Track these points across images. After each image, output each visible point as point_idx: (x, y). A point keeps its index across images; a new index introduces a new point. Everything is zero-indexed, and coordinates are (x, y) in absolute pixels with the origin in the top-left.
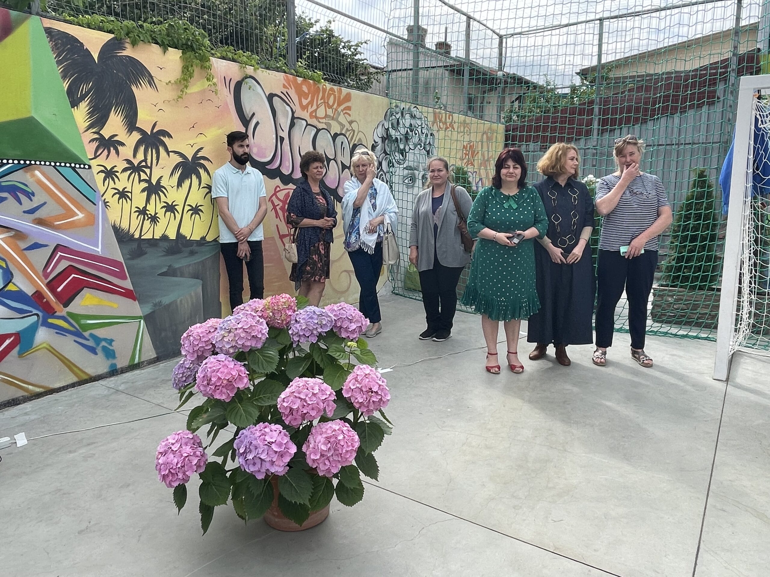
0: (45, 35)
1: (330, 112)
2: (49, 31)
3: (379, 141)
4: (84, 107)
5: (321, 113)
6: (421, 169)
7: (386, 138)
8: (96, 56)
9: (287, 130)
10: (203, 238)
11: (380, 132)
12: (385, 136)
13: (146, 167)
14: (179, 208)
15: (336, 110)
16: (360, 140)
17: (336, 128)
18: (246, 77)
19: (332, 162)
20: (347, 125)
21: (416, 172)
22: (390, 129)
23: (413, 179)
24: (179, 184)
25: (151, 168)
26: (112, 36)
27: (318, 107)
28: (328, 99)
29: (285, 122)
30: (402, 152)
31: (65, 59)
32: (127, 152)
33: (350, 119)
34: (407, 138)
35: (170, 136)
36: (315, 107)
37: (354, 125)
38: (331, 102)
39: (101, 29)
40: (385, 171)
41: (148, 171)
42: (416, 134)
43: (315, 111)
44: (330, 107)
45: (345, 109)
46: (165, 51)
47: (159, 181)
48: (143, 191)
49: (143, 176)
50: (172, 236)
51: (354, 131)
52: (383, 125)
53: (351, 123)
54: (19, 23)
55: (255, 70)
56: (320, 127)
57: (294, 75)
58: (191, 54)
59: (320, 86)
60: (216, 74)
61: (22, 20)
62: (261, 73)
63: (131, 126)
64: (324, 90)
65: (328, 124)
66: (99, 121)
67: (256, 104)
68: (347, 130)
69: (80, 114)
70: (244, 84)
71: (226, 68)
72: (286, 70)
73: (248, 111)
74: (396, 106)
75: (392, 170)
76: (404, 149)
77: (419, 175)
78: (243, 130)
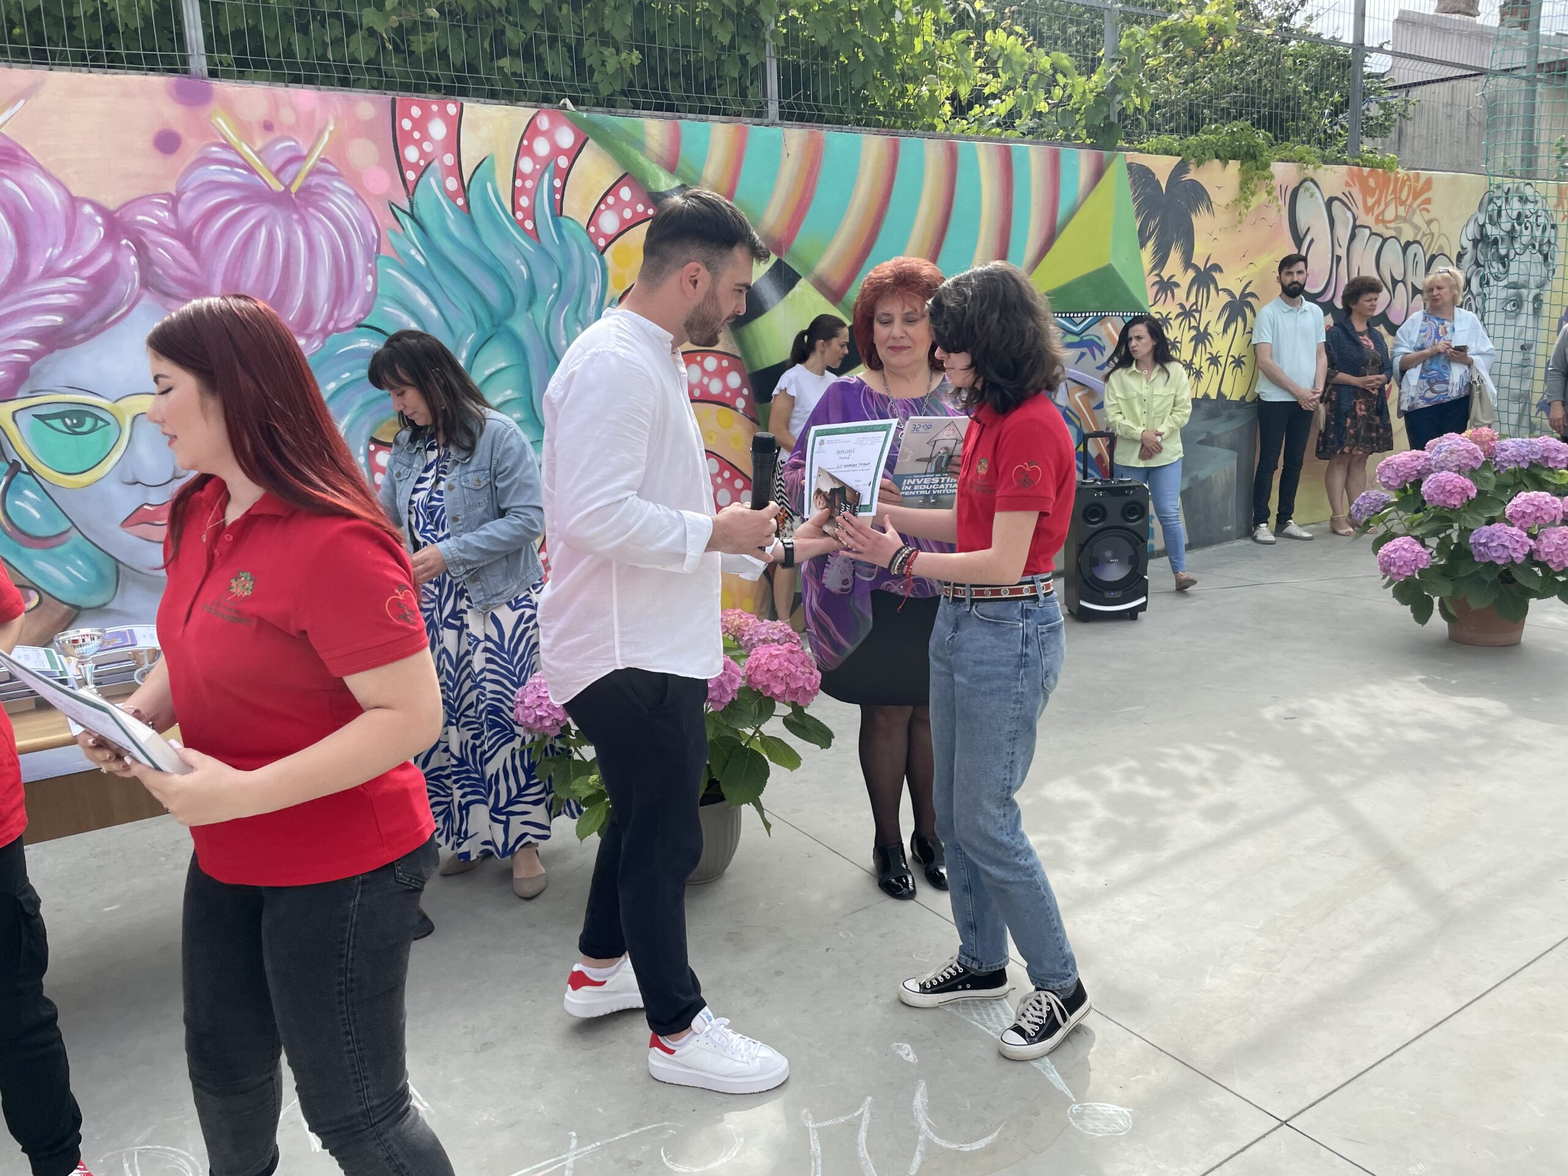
0: (1127, 172)
1: (1402, 211)
2: (1130, 166)
3: (1469, 245)
4: (1150, 245)
5: (1390, 214)
6: (1532, 285)
7: (1482, 240)
8: (1164, 186)
9: (1345, 245)
10: (1243, 398)
11: (1472, 231)
12: (1478, 237)
13: (1196, 311)
14: (1222, 360)
15: (1410, 206)
16: (1441, 247)
17: (1408, 235)
18: (1305, 180)
19: (1401, 285)
20: (1424, 228)
21: (1524, 291)
22: (1488, 227)
23: (1518, 303)
24: (1225, 330)
25: (1200, 312)
26: (1180, 158)
27: (1387, 206)
28: (1401, 191)
29: (1343, 234)
30: (1503, 260)
31: (1140, 195)
32: (1180, 293)
33: (1428, 216)
34: (1512, 235)
35: (1221, 271)
36: (1382, 206)
37: (1434, 226)
38: (1404, 197)
39: (1167, 152)
41: (1197, 315)
42: (1526, 228)
43: (1383, 212)
44: (1403, 203)
45: (1422, 203)
46: (1225, 164)
47: (1206, 328)
48: (1191, 340)
49: (1194, 323)
50: (1213, 396)
51: (1432, 235)
52: (1476, 220)
53: (1429, 223)
54: (1109, 164)
55: (1315, 169)
56: (1387, 236)
57: (1358, 165)
58: (1251, 163)
59: (1392, 175)
60: (1276, 183)
61: (1111, 159)
62: (1321, 171)
63: (1188, 263)
64: (1397, 179)
65: (1399, 230)
66: (1161, 261)
67: (1312, 215)
68: (1424, 235)
69: (1147, 256)
70: (1301, 190)
71: (1283, 172)
72: (1349, 160)
73: (1302, 228)
74: (1498, 187)
75: (1486, 290)
76: (1507, 256)
77: (1528, 294)
78: (1296, 252)
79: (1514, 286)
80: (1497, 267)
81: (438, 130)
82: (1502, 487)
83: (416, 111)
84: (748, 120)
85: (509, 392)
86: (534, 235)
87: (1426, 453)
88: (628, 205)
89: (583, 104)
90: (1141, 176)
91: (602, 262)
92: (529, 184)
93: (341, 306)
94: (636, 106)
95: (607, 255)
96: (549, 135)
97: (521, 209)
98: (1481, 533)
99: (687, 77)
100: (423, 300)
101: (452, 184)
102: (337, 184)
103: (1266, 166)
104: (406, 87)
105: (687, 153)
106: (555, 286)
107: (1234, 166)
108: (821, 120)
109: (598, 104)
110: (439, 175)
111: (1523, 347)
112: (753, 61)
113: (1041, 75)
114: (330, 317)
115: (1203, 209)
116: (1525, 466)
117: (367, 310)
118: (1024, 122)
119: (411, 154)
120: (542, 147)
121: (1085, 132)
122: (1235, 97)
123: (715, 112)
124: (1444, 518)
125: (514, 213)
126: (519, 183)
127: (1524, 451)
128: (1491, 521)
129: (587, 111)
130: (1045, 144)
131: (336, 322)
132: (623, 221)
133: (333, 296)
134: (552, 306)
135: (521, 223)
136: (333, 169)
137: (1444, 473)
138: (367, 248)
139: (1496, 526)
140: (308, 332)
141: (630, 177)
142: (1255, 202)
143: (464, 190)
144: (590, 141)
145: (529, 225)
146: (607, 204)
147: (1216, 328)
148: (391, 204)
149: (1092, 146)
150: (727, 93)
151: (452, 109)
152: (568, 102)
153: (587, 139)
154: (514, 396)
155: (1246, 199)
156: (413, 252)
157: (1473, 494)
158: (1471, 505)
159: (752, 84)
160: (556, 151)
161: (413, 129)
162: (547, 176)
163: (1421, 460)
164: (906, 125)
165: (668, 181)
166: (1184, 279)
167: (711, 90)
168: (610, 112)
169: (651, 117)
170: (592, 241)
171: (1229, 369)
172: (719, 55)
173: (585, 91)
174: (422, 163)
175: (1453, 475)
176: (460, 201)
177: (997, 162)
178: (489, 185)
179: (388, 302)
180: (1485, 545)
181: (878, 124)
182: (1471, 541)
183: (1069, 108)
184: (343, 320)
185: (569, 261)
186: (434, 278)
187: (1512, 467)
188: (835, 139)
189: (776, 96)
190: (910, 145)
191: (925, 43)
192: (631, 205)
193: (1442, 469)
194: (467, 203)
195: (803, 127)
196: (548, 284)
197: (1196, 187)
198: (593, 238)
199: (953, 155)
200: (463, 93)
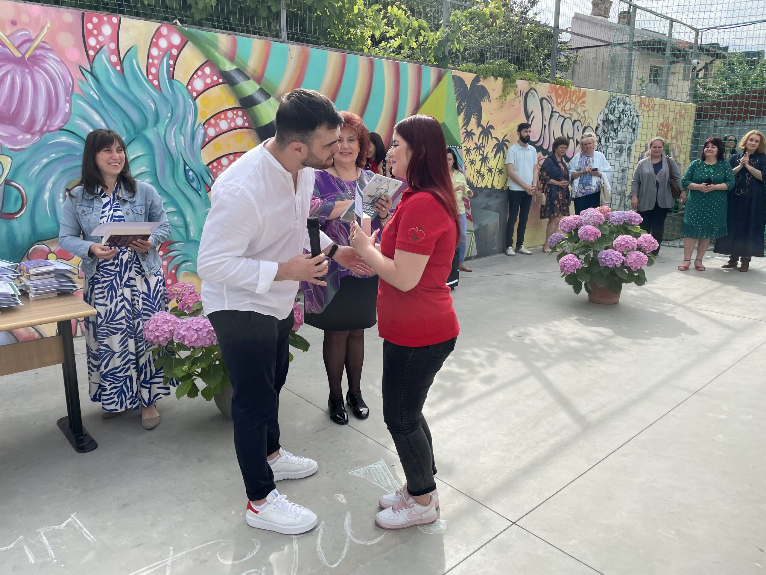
0: (452, 79)
1: (573, 106)
2: (454, 77)
3: (601, 123)
4: (462, 114)
5: (567, 107)
6: (628, 142)
7: (607, 121)
8: (469, 87)
9: (548, 120)
10: (502, 188)
11: (603, 117)
12: (605, 120)
13: (482, 147)
14: (493, 170)
15: (576, 104)
16: (589, 123)
17: (575, 117)
18: (531, 89)
19: (571, 139)
20: (582, 114)
21: (624, 145)
22: (609, 115)
23: (621, 150)
24: (495, 157)
25: (484, 147)
26: (476, 75)
27: (566, 103)
28: (573, 97)
29: (547, 115)
30: (616, 131)
31: (458, 91)
32: (475, 138)
33: (584, 109)
34: (619, 119)
35: (494, 129)
36: (564, 103)
37: (586, 114)
38: (574, 100)
39: (470, 71)
40: (603, 145)
41: (483, 149)
42: (626, 116)
43: (564, 106)
44: (573, 102)
45: (582, 103)
46: (496, 79)
47: (487, 155)
48: (480, 160)
49: (481, 152)
50: (489, 187)
51: (585, 117)
52: (604, 112)
53: (584, 112)
54: (444, 75)
55: (536, 84)
56: (566, 117)
57: (554, 83)
58: (508, 79)
59: (569, 89)
60: (518, 89)
61: (445, 73)
62: (538, 85)
63: (479, 124)
64: (571, 91)
65: (571, 114)
66: (467, 122)
67: (534, 105)
68: (582, 117)
69: (461, 119)
70: (530, 94)
71: (522, 85)
72: (551, 81)
73: (529, 110)
74: (614, 97)
75: (608, 144)
76: (617, 129)
77: (625, 147)
78: (526, 122)
79: (619, 142)
80: (612, 134)
81: (107, 30)
82: (612, 233)
83: (95, 20)
84: (272, 39)
85: (144, 168)
86: (158, 88)
87: (580, 216)
88: (208, 76)
89: (186, 23)
90: (459, 82)
91: (195, 104)
92: (156, 62)
93: (51, 118)
94: (214, 27)
95: (197, 101)
96: (167, 37)
97: (151, 74)
98: (603, 253)
99: (240, 14)
100: (97, 118)
101: (114, 59)
102: (50, 55)
103: (514, 81)
104: (90, 7)
105: (240, 52)
106: (169, 115)
107: (500, 80)
108: (308, 42)
109: (194, 24)
110: (107, 54)
111: (622, 170)
112: (274, 9)
113: (414, 30)
114: (45, 124)
115: (486, 99)
116: (622, 223)
117: (66, 121)
118: (406, 51)
119: (92, 42)
120: (163, 43)
121: (433, 59)
122: (501, 48)
123: (255, 33)
124: (587, 246)
125: (148, 76)
126: (150, 61)
127: (621, 217)
128: (607, 248)
129: (188, 27)
130: (415, 63)
131: (48, 127)
132: (206, 84)
133: (47, 112)
134: (168, 125)
135: (151, 82)
136: (48, 47)
137: (588, 226)
138: (66, 89)
139: (609, 251)
140: (32, 131)
141: (210, 62)
142: (509, 98)
143: (121, 62)
144: (189, 42)
145: (156, 83)
146: (197, 75)
147: (491, 155)
148: (80, 67)
149: (436, 66)
150: (261, 24)
151: (115, 20)
152: (178, 21)
153: (187, 41)
154: (147, 170)
155: (505, 96)
156: (92, 92)
157: (600, 236)
158: (599, 241)
159: (273, 20)
160: (171, 46)
161: (94, 29)
162: (165, 58)
163: (578, 220)
164: (349, 48)
165: (230, 66)
166: (477, 131)
167: (253, 22)
168: (200, 29)
169: (221, 32)
170: (189, 93)
171: (497, 175)
172: (257, 5)
173: (186, 17)
174: (98, 47)
175: (591, 227)
176: (118, 68)
177: (392, 70)
178: (134, 61)
179: (77, 118)
180: (604, 258)
181: (336, 46)
182: (598, 257)
183: (426, 47)
184: (52, 126)
185: (177, 102)
186: (103, 106)
187: (616, 224)
188: (315, 52)
189: (285, 28)
190: (351, 58)
191: (359, 9)
192: (210, 76)
193: (587, 224)
194: (122, 69)
195: (299, 45)
196: (165, 114)
197: (483, 88)
198: (190, 92)
199: (371, 64)
200: (121, 12)
